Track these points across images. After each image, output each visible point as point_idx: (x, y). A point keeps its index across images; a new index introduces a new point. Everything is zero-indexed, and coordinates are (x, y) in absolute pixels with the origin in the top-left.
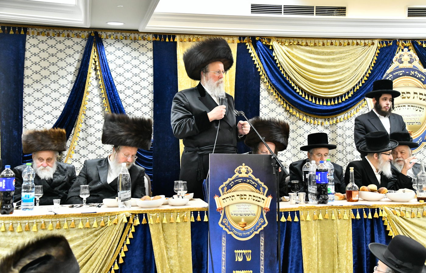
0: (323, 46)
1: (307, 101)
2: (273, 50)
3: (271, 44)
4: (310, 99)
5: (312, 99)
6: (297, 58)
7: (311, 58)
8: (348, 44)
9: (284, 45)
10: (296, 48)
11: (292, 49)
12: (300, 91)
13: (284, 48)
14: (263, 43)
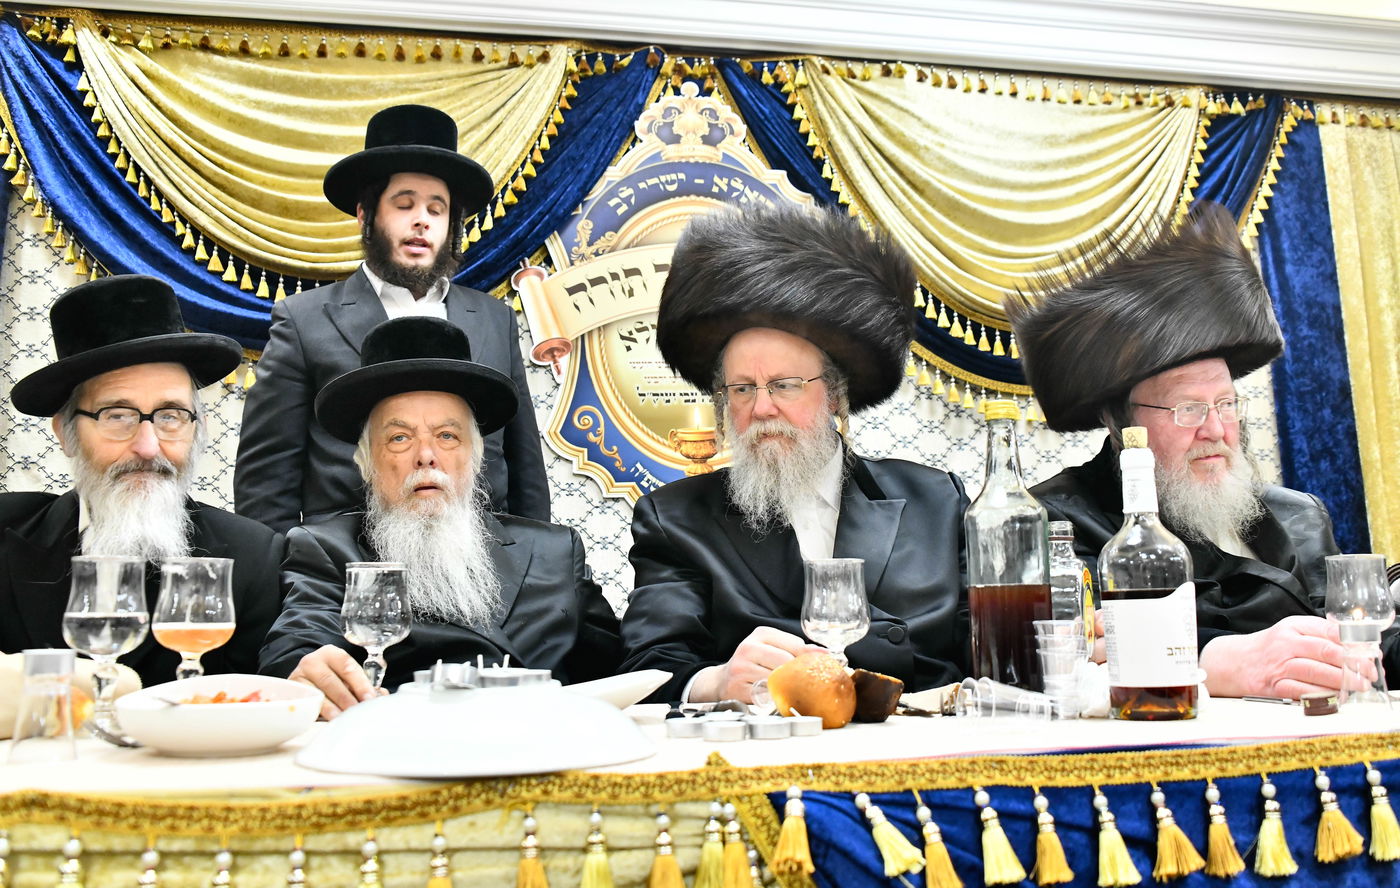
0: (322, 59)
1: (231, 290)
3: (67, 36)
4: (247, 282)
5: (256, 280)
6: (195, 103)
7: (258, 105)
9: (136, 44)
10: (194, 64)
11: (174, 68)
12: (201, 242)
13: (131, 60)
14: (31, 32)
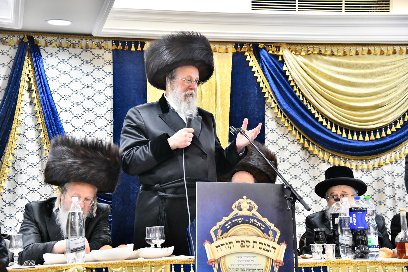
0: (357, 56)
1: (334, 135)
2: (283, 62)
3: (281, 53)
4: (339, 132)
5: (342, 131)
6: (318, 73)
7: (338, 73)
8: (394, 53)
9: (300, 54)
10: (317, 59)
11: (311, 61)
12: (324, 119)
13: (300, 59)
14: (270, 52)
